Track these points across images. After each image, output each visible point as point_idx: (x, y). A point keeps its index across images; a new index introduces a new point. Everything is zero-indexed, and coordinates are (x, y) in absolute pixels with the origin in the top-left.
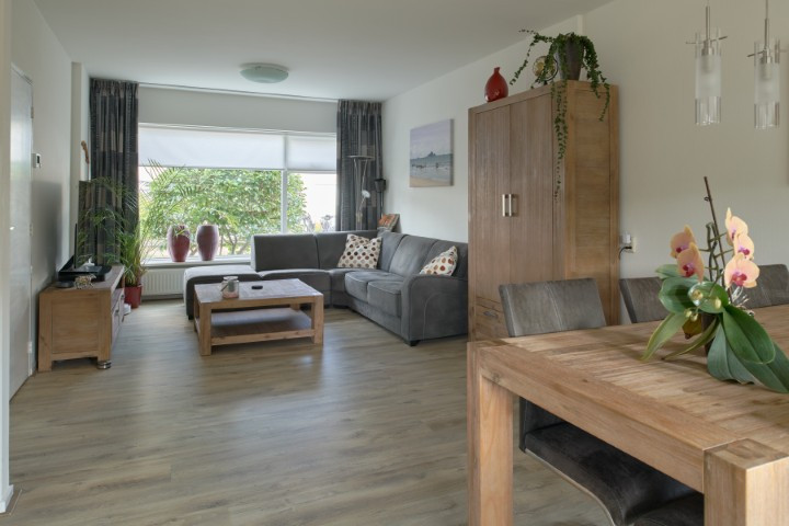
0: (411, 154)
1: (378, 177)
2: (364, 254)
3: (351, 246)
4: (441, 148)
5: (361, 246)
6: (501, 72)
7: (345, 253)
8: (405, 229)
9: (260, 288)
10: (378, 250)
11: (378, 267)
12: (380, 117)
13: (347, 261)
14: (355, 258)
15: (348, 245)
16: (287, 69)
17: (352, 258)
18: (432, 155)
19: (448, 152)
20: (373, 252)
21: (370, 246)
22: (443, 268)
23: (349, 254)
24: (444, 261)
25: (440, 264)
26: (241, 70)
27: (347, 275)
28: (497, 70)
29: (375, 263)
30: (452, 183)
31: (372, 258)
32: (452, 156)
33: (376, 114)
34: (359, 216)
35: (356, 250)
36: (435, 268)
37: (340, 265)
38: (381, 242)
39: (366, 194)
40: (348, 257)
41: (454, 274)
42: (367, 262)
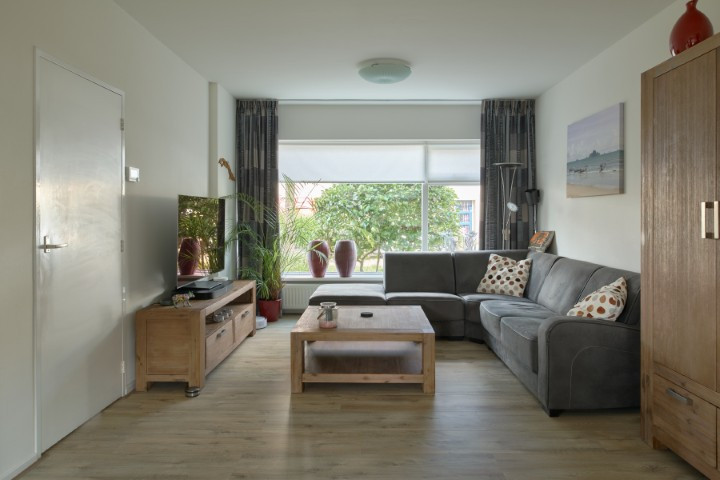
0: (568, 156)
1: (530, 187)
2: (508, 279)
3: (494, 268)
4: (607, 143)
5: (506, 269)
7: (486, 276)
8: (563, 250)
9: (370, 315)
10: (525, 275)
11: (525, 295)
12: (533, 117)
13: (488, 286)
14: (498, 283)
15: (490, 267)
16: (408, 63)
18: (594, 154)
19: (615, 147)
20: (519, 276)
21: (517, 269)
22: (601, 310)
23: (491, 277)
24: (603, 300)
25: (597, 304)
26: (357, 70)
27: (482, 304)
28: (691, 7)
29: (521, 290)
30: (622, 190)
31: (517, 284)
32: (622, 153)
33: (527, 113)
34: (506, 233)
35: (499, 273)
36: (590, 308)
37: (479, 289)
38: (530, 264)
39: (512, 207)
40: (489, 281)
41: (620, 319)
42: (511, 288)
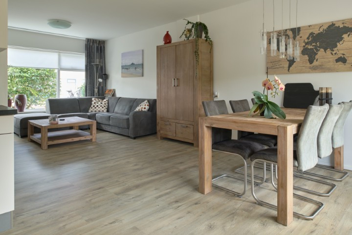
0: (122, 64)
1: (104, 73)
2: (101, 106)
3: (95, 103)
4: (137, 60)
5: (99, 103)
6: (169, 33)
7: (92, 106)
8: (118, 95)
9: (64, 120)
10: (107, 104)
11: (108, 111)
12: (104, 47)
13: (93, 109)
14: (97, 108)
15: (93, 103)
17: (95, 108)
18: (133, 64)
19: (141, 63)
20: (105, 105)
21: (103, 103)
22: (145, 108)
23: (94, 106)
24: (145, 105)
25: (144, 107)
26: (48, 22)
27: (97, 115)
28: (168, 32)
29: (106, 110)
30: (143, 76)
31: (104, 108)
32: (143, 64)
33: (102, 45)
34: (96, 90)
35: (97, 104)
36: (142, 108)
37: (90, 111)
38: (108, 101)
39: (101, 80)
40: (94, 108)
42: (103, 109)
